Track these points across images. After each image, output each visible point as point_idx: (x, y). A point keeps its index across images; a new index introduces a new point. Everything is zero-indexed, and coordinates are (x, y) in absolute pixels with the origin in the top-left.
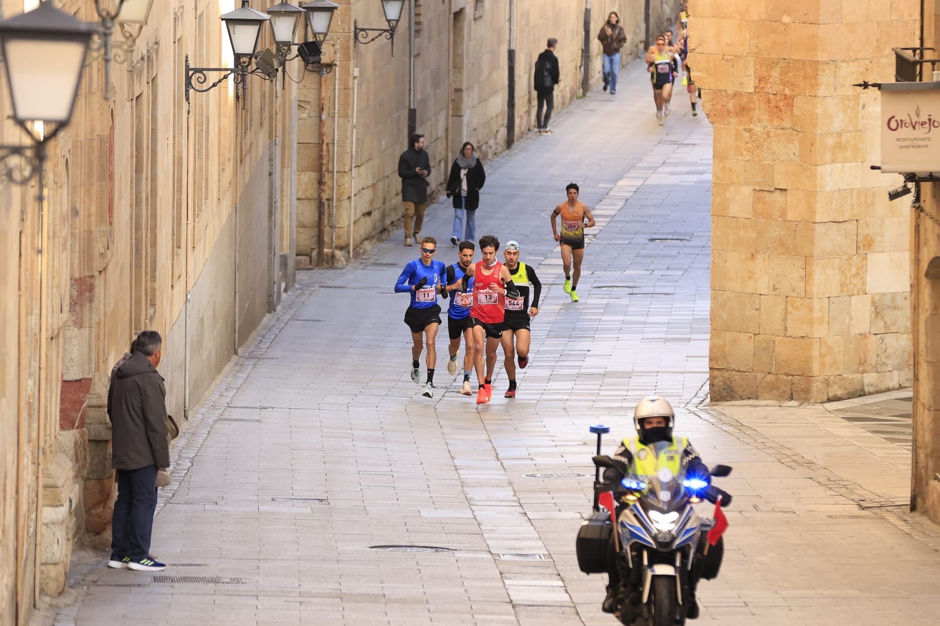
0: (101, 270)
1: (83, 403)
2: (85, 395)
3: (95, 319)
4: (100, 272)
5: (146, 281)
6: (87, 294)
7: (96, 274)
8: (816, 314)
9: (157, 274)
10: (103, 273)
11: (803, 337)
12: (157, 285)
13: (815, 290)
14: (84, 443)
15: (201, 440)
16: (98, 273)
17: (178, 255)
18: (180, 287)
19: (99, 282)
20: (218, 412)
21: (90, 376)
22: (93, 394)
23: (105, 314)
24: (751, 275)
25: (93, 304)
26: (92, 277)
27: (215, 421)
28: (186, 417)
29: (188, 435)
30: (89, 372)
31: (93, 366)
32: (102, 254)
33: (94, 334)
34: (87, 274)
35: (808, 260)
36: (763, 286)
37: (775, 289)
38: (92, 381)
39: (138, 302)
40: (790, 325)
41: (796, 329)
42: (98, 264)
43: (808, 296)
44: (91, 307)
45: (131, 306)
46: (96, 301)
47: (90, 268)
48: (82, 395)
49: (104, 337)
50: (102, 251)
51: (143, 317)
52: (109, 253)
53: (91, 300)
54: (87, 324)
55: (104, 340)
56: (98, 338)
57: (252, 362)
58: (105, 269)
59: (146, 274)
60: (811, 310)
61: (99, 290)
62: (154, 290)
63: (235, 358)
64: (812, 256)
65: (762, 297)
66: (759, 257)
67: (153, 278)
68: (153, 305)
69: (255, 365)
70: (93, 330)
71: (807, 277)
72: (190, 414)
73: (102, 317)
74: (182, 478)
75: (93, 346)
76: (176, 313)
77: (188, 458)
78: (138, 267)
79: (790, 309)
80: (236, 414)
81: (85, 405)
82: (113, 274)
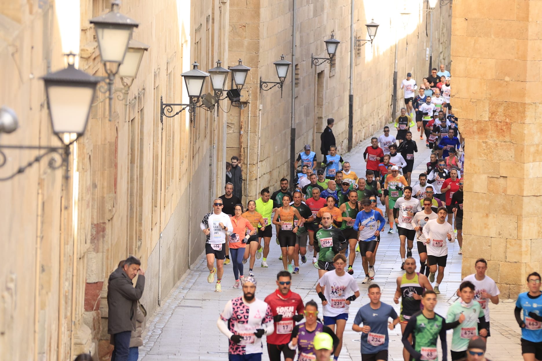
0: (110, 219)
1: (98, 296)
2: (99, 292)
3: (106, 247)
4: (109, 220)
5: (136, 226)
6: (101, 233)
7: (107, 221)
8: (524, 249)
9: (143, 222)
10: (110, 221)
11: (516, 262)
12: (142, 228)
13: (523, 235)
14: (99, 319)
15: (167, 318)
16: (108, 221)
17: (155, 211)
18: (156, 229)
19: (108, 227)
20: (177, 302)
21: (102, 280)
22: (104, 291)
23: (112, 245)
24: (486, 226)
25: (105, 239)
26: (104, 223)
27: (176, 307)
28: (159, 305)
29: (160, 315)
30: (102, 278)
31: (104, 275)
32: (110, 210)
33: (105, 256)
34: (101, 221)
35: (519, 218)
36: (493, 232)
37: (500, 234)
38: (104, 283)
39: (131, 238)
40: (508, 255)
41: (511, 258)
42: (108, 216)
43: (519, 238)
44: (103, 240)
45: (127, 240)
46: (106, 237)
47: (103, 218)
48: (98, 291)
49: (111, 257)
50: (110, 208)
51: (134, 247)
52: (114, 209)
53: (103, 237)
54: (101, 250)
55: (111, 260)
56: (107, 259)
57: (198, 273)
58: (112, 219)
59: (136, 222)
60: (521, 246)
61: (108, 231)
62: (141, 231)
63: (188, 271)
64: (521, 215)
65: (492, 238)
66: (491, 216)
67: (141, 224)
68: (140, 240)
69: (199, 275)
70: (105, 254)
71: (518, 228)
72: (162, 303)
73: (110, 246)
74: (156, 340)
75: (105, 263)
76: (154, 245)
77: (159, 328)
78: (132, 217)
79: (508, 246)
80: (188, 303)
81: (99, 297)
82: (116, 221)
